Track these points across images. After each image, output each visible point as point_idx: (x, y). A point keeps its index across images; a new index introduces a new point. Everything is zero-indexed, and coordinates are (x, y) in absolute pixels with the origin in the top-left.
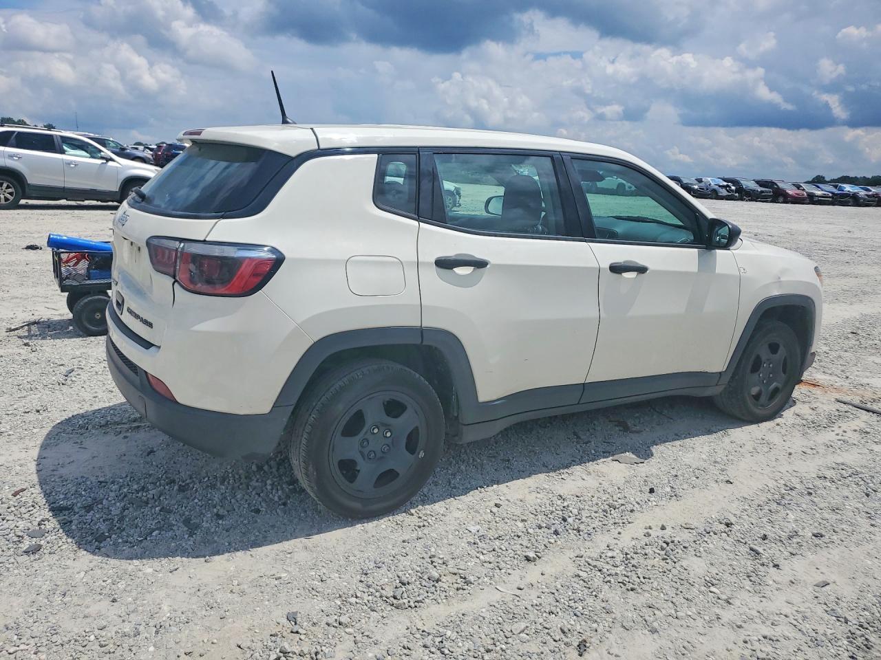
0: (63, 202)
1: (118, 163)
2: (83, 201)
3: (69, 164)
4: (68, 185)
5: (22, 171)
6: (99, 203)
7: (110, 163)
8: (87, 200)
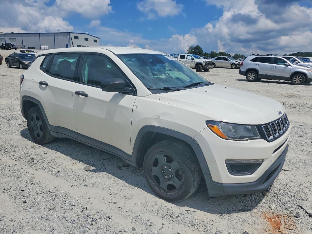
0: (273, 80)
1: (292, 66)
2: (279, 80)
3: (274, 67)
4: (272, 75)
5: (258, 69)
6: (286, 81)
7: (289, 67)
8: (281, 80)
